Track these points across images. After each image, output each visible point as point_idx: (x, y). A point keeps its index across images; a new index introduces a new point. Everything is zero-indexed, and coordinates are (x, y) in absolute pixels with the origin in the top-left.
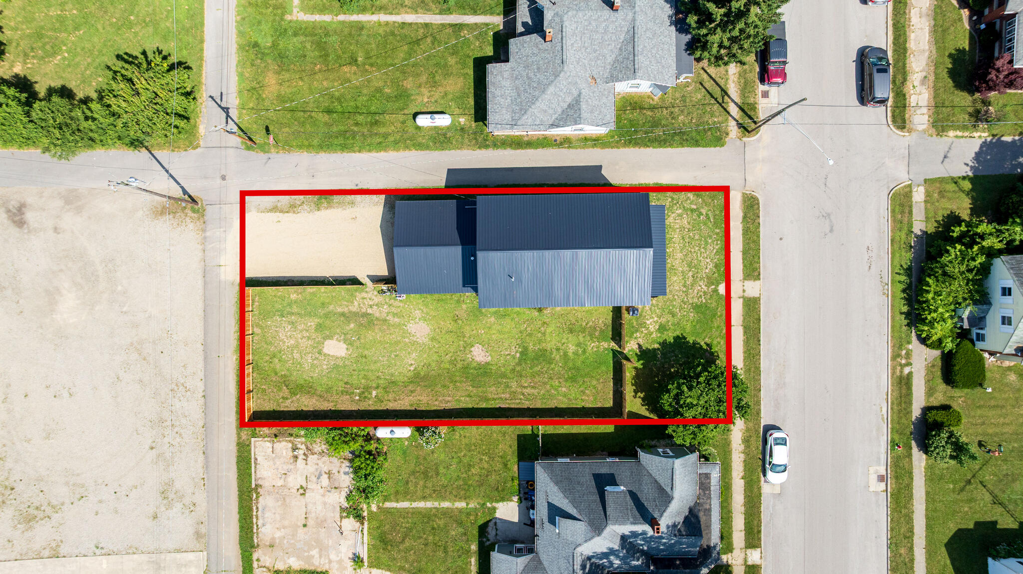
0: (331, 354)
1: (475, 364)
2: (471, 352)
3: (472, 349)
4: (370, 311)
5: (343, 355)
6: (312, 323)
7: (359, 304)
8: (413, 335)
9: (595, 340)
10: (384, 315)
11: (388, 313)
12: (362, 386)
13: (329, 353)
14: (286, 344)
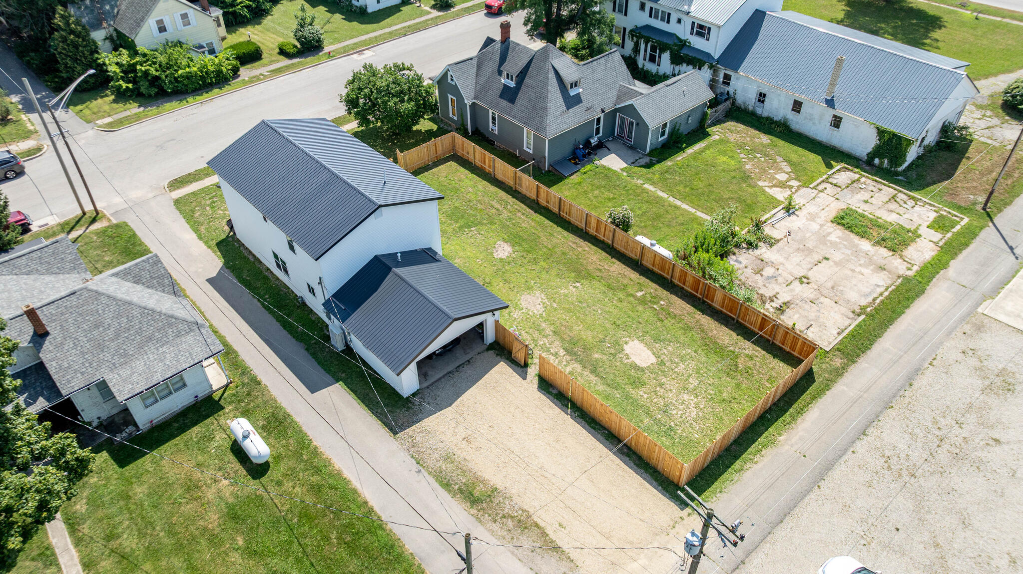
0: (650, 353)
1: (517, 248)
2: (507, 257)
3: (504, 257)
4: (562, 352)
5: (636, 342)
6: (641, 394)
7: (566, 366)
8: (544, 304)
10: (552, 338)
11: (546, 336)
12: (646, 306)
13: (652, 355)
14: (696, 400)
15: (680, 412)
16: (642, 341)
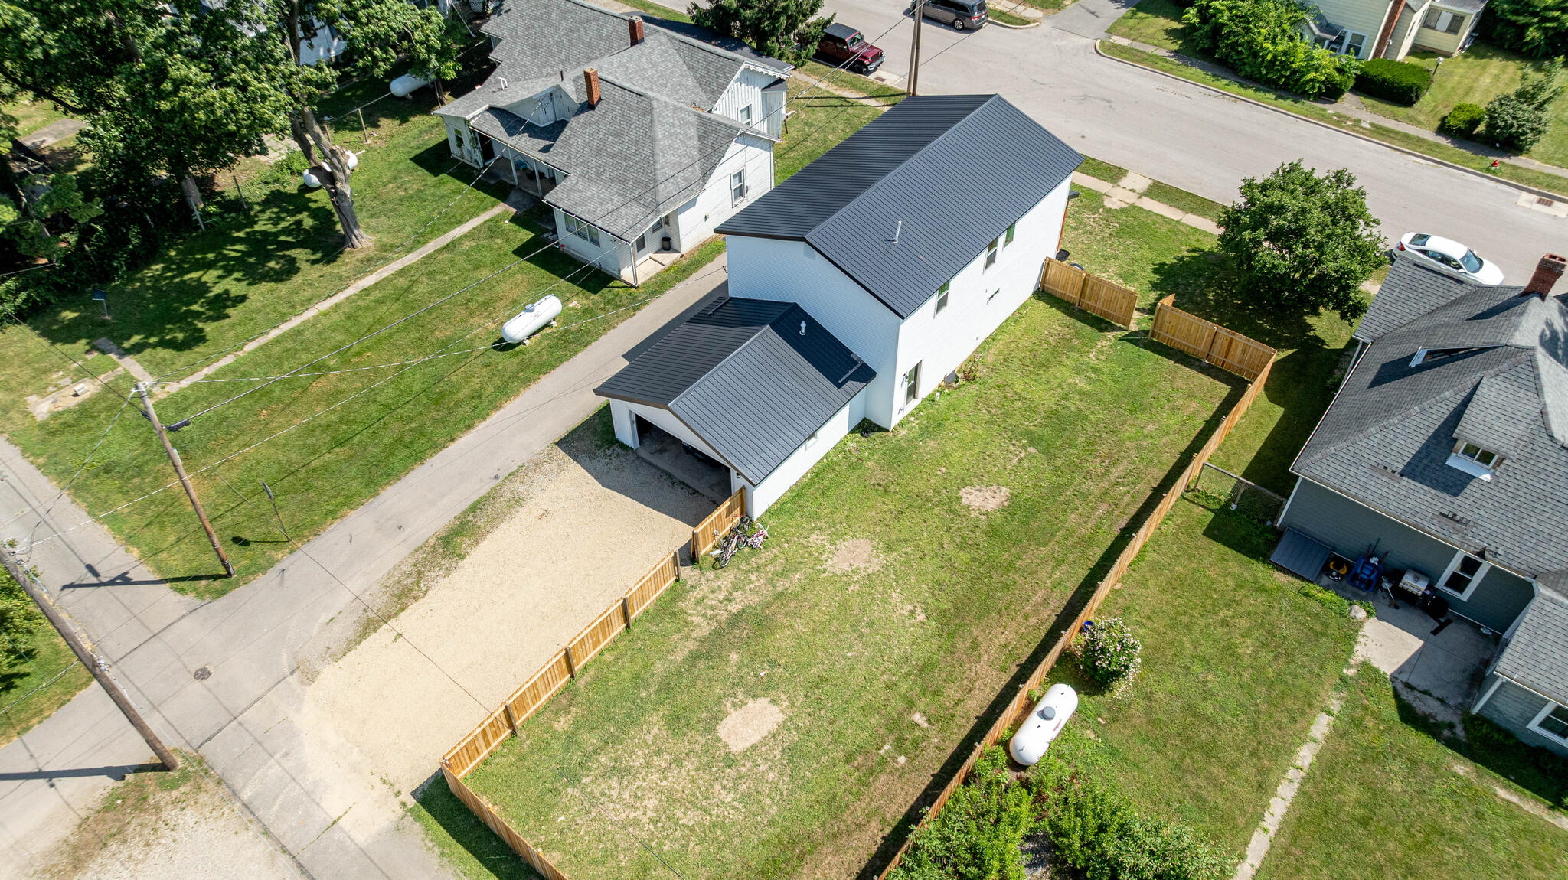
0: (755, 739)
1: (999, 518)
2: (968, 507)
3: (964, 502)
4: (734, 608)
5: (780, 718)
6: (654, 728)
7: (704, 616)
8: (855, 572)
9: (1086, 349)
12: (884, 732)
13: (748, 744)
14: (645, 820)
15: (614, 794)
16: (783, 726)
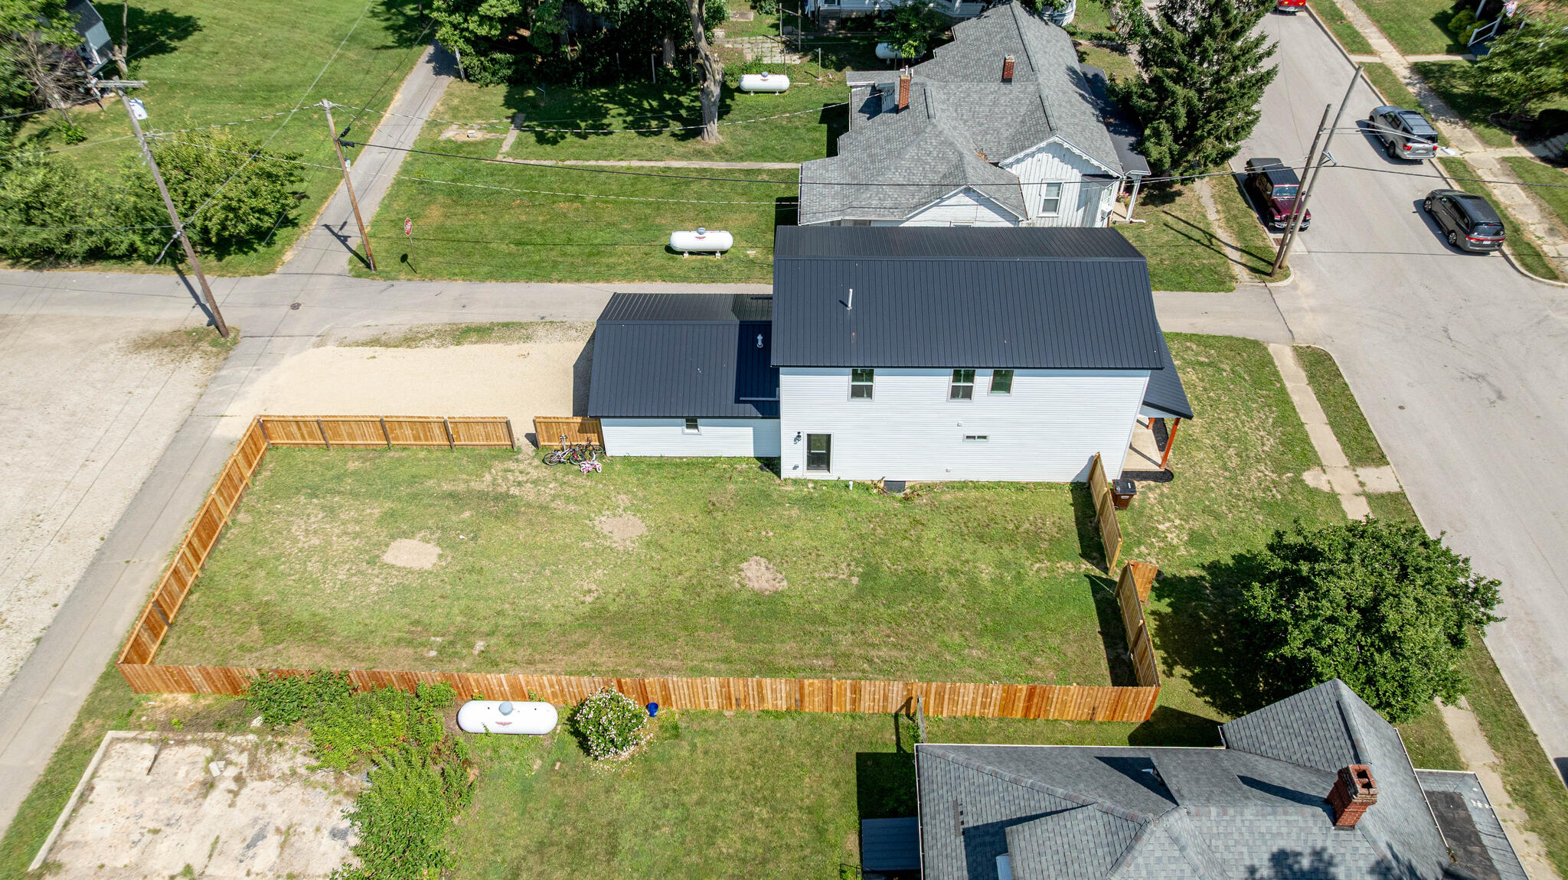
0: (399, 564)
2: (742, 570)
3: (744, 565)
4: (514, 491)
5: (428, 566)
6: (377, 509)
9: (1043, 557)
10: (545, 499)
11: (554, 498)
12: (452, 630)
